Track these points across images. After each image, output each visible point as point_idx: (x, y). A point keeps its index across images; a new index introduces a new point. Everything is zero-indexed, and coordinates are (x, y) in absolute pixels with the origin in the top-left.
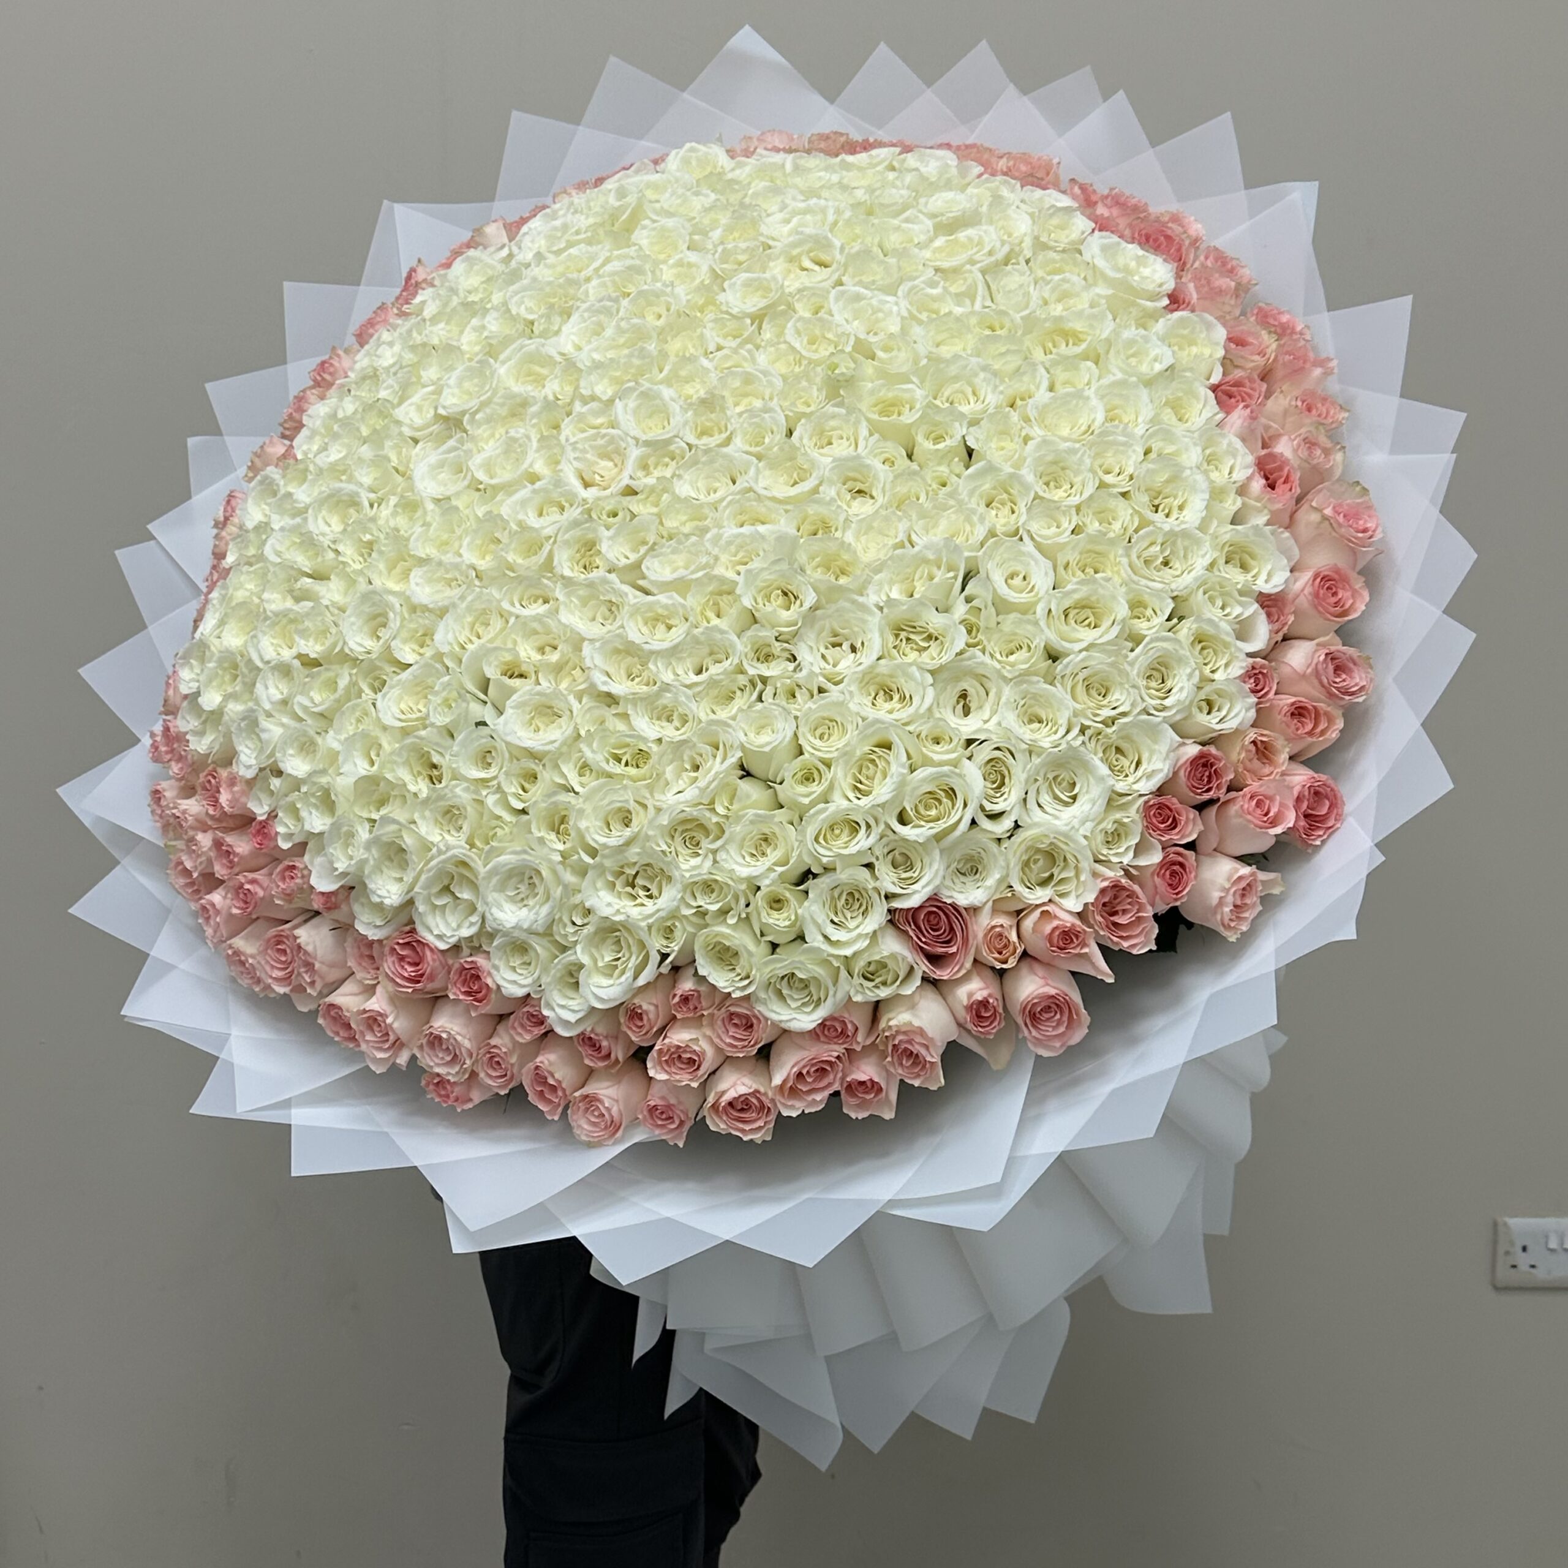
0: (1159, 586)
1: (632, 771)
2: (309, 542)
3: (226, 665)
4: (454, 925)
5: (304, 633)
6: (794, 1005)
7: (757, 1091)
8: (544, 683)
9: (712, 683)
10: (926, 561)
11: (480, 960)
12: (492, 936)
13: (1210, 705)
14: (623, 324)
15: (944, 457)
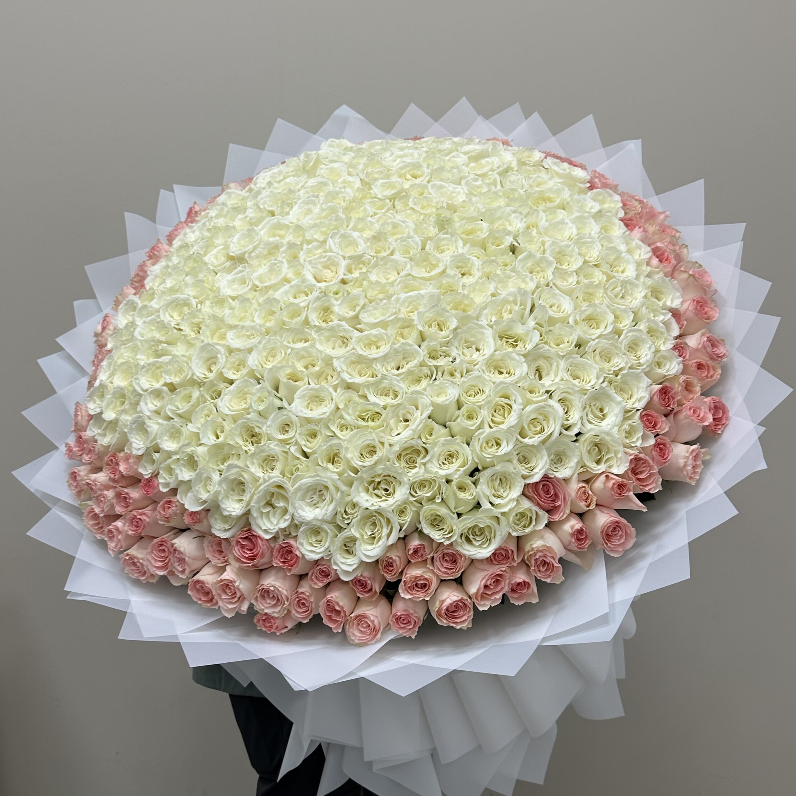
0: (624, 307)
1: (370, 423)
2: (162, 326)
3: (117, 396)
4: (275, 522)
5: (167, 372)
6: (477, 544)
7: (462, 599)
8: (312, 384)
9: (410, 372)
10: (508, 302)
11: (292, 542)
12: (297, 527)
13: (659, 365)
14: (324, 206)
15: (503, 253)
